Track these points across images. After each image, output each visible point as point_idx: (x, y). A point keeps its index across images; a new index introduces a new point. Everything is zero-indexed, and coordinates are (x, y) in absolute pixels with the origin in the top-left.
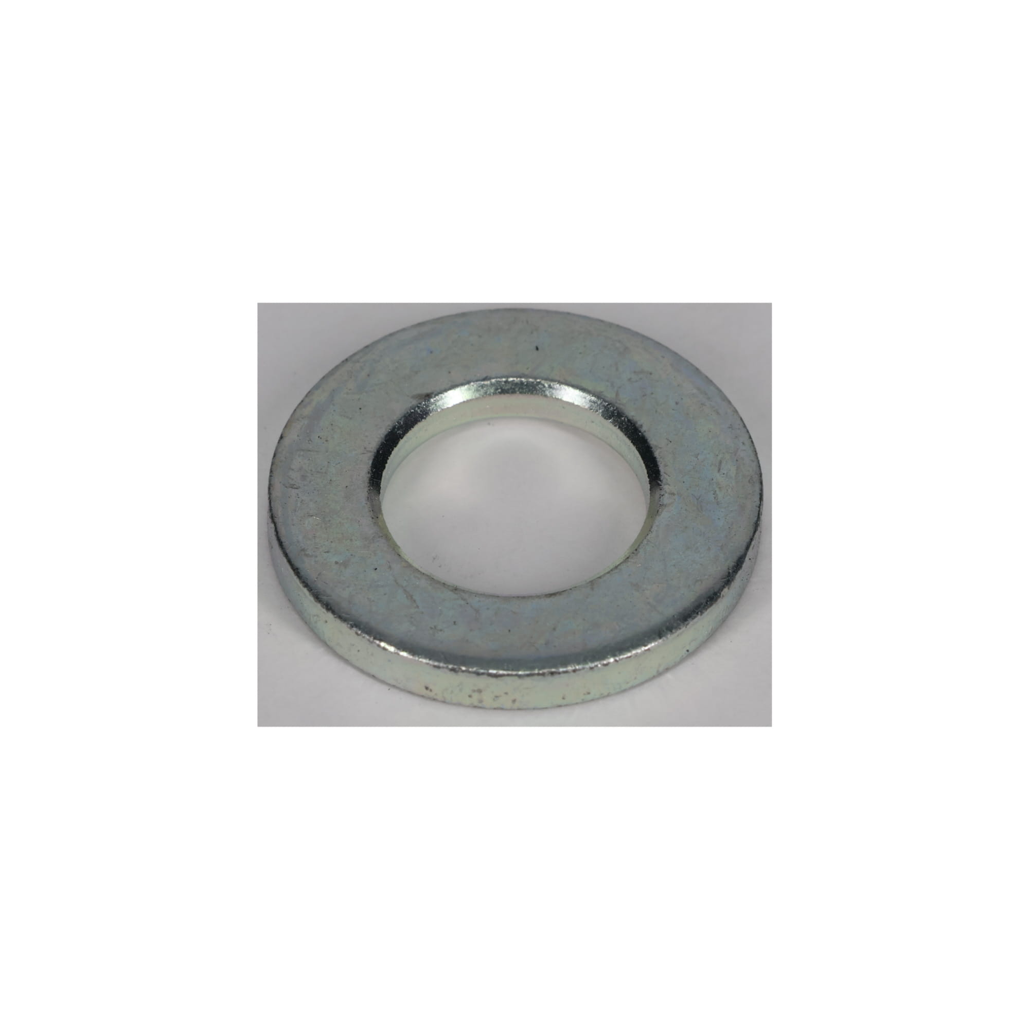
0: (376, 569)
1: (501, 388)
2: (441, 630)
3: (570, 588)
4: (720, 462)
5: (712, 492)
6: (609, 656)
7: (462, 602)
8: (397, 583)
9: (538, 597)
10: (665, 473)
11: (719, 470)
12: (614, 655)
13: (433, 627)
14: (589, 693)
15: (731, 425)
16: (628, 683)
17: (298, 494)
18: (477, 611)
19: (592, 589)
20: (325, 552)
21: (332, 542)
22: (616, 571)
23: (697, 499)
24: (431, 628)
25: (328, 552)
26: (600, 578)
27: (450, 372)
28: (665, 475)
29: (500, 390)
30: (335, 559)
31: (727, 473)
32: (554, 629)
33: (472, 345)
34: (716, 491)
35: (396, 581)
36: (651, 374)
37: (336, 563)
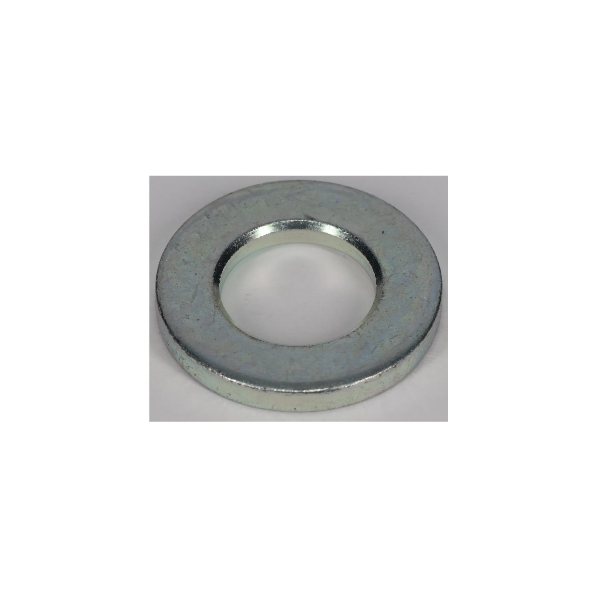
0: (196, 274)
1: (349, 239)
2: (189, 319)
3: (264, 341)
4: (396, 336)
5: (376, 346)
6: (243, 381)
7: (212, 313)
8: (197, 286)
9: (246, 335)
10: (367, 323)
11: (391, 339)
12: (246, 382)
13: (187, 315)
14: (230, 395)
15: (422, 324)
16: (253, 403)
17: (205, 221)
18: (214, 322)
19: (272, 348)
20: (185, 252)
21: (193, 250)
22: (293, 348)
23: (366, 344)
24: (186, 315)
25: (186, 253)
26: (282, 346)
27: (334, 216)
28: (366, 324)
29: (347, 239)
30: (185, 258)
31: (393, 342)
32: (235, 353)
33: (358, 211)
34: (378, 346)
35: (197, 285)
36: (417, 277)
37: (184, 260)
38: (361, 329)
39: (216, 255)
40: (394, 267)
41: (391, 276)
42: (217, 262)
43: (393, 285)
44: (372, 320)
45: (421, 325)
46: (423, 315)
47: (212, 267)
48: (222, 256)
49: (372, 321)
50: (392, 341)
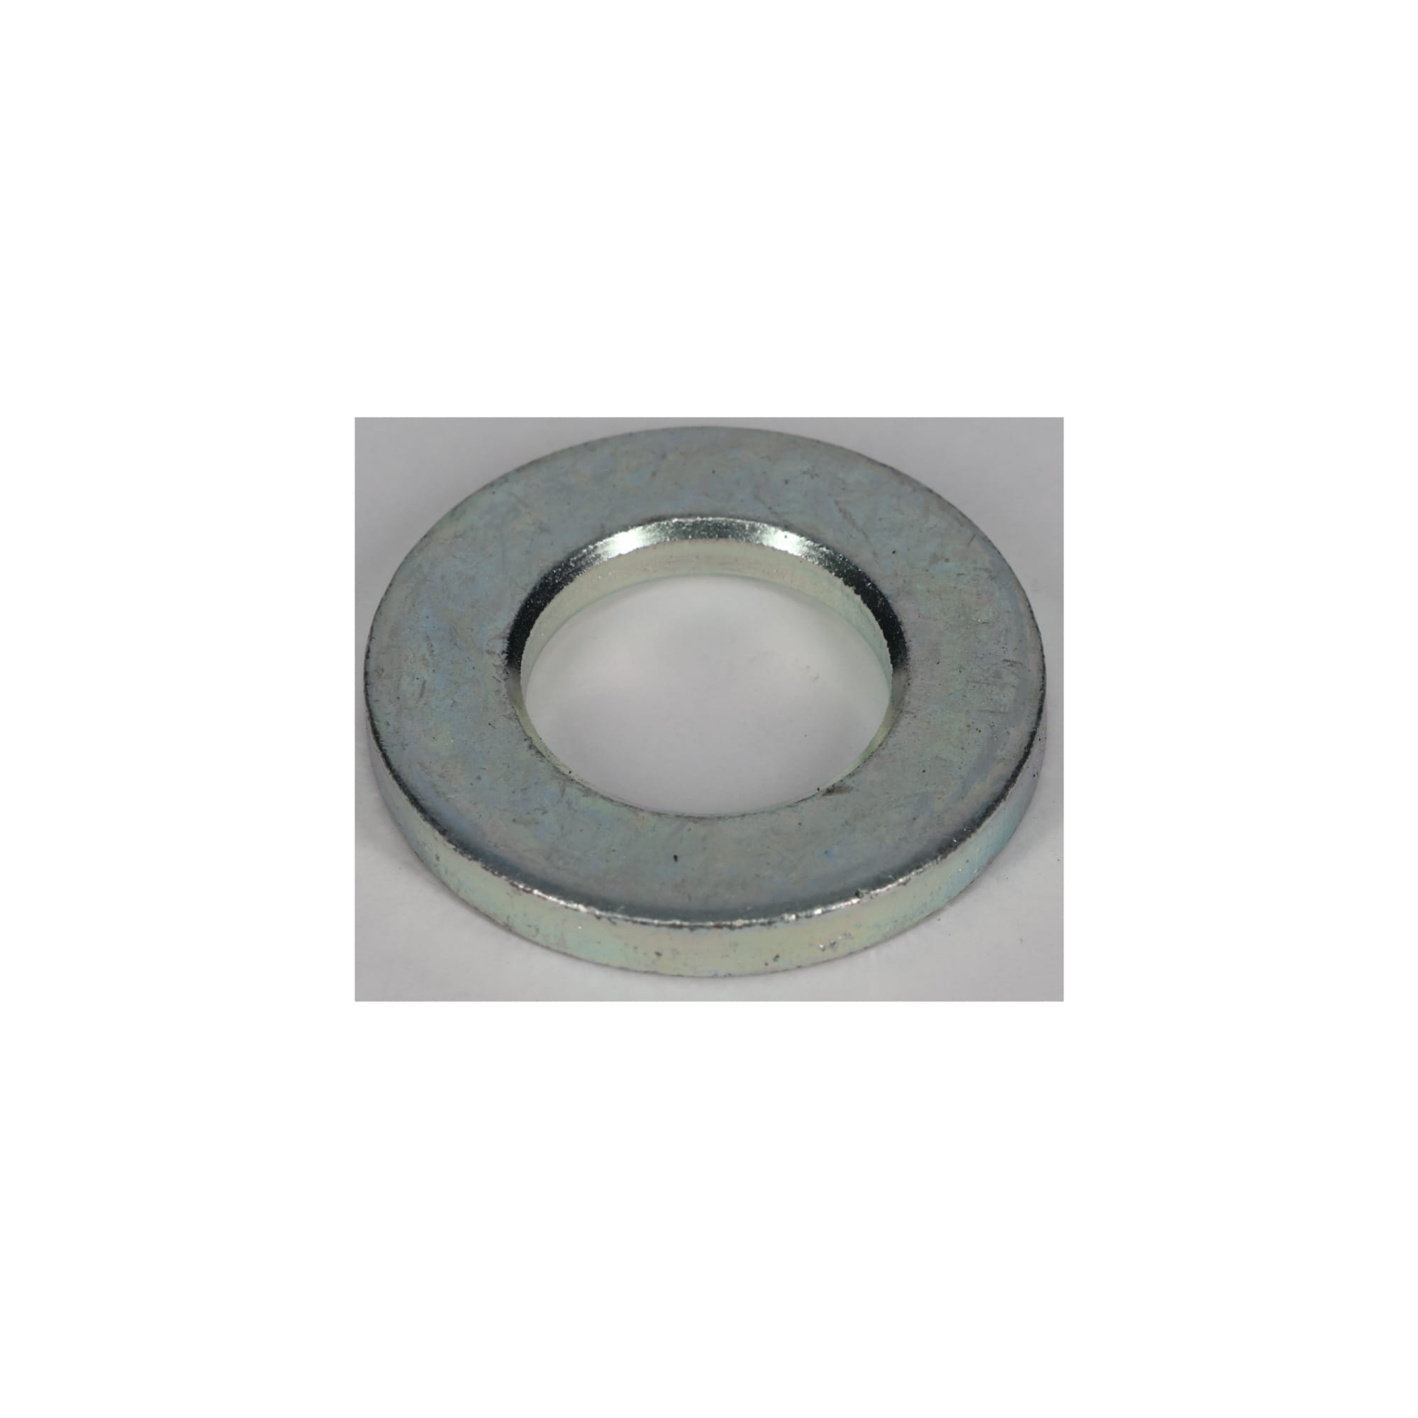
0: (894, 552)
2: (805, 473)
4: (421, 695)
5: (435, 653)
7: (777, 509)
8: (865, 533)
11: (424, 683)
13: (815, 477)
15: (404, 749)
17: (1005, 652)
18: (757, 498)
19: (603, 526)
20: (963, 574)
21: (955, 588)
23: (456, 644)
24: (817, 476)
25: (960, 575)
27: (800, 824)
30: (950, 565)
31: (413, 680)
32: (654, 474)
34: (430, 655)
35: (866, 536)
36: (514, 821)
37: (947, 560)
38: (496, 664)
39: (905, 611)
40: (576, 811)
41: (563, 791)
42: (890, 601)
43: (539, 779)
44: (498, 692)
45: (404, 746)
46: (421, 764)
47: (886, 587)
48: (895, 617)
49: (496, 691)
50: (416, 681)
